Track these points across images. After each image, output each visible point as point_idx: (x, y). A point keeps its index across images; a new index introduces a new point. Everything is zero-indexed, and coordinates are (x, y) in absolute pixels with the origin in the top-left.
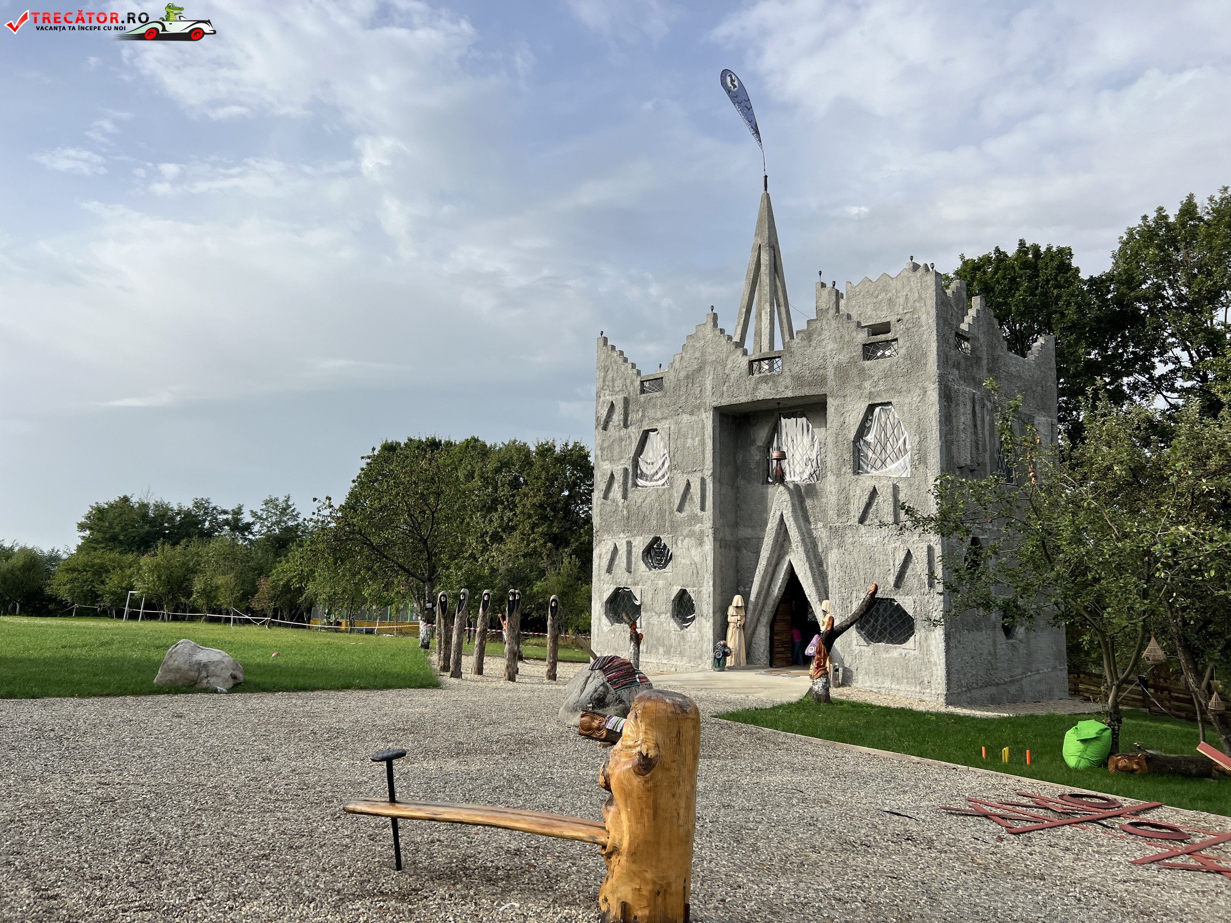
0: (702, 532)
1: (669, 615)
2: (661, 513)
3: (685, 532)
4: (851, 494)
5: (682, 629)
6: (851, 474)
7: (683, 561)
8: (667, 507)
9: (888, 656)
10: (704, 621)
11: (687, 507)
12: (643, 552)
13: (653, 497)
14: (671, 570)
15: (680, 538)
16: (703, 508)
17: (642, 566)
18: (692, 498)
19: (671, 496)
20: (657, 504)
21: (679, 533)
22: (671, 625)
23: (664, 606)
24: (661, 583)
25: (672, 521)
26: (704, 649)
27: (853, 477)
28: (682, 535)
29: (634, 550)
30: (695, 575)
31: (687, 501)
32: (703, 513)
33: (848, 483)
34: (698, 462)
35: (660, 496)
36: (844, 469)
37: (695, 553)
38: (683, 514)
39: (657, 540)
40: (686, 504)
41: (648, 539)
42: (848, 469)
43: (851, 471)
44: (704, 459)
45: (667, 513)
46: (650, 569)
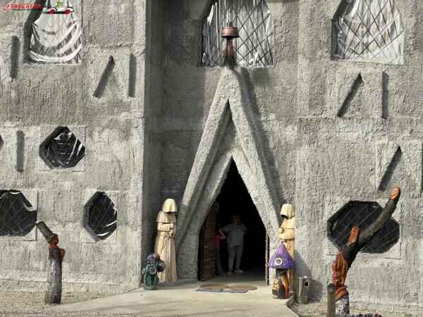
0: (129, 122)
1: (78, 223)
2: (70, 98)
3: (104, 122)
4: (328, 81)
5: (97, 241)
6: (328, 59)
7: (101, 158)
8: (78, 90)
9: (366, 266)
10: (129, 229)
11: (108, 91)
12: (41, 146)
13: (57, 76)
14: (83, 169)
15: (97, 129)
16: (131, 93)
17: (40, 164)
18: (115, 80)
19: (84, 76)
20: (62, 86)
21: (94, 122)
22: (82, 235)
23: (72, 213)
24: (67, 185)
25: (85, 108)
26: (129, 263)
27: (331, 62)
28: (99, 125)
29: (27, 143)
30: (117, 176)
31: (108, 83)
32: (130, 99)
33: (324, 69)
34: (124, 35)
35: (67, 76)
36: (319, 53)
37: (119, 149)
38: (102, 99)
39: (62, 130)
40: (107, 87)
41: (49, 129)
42: (324, 53)
43: (328, 55)
44: (133, 32)
45: (79, 97)
46: (51, 168)
